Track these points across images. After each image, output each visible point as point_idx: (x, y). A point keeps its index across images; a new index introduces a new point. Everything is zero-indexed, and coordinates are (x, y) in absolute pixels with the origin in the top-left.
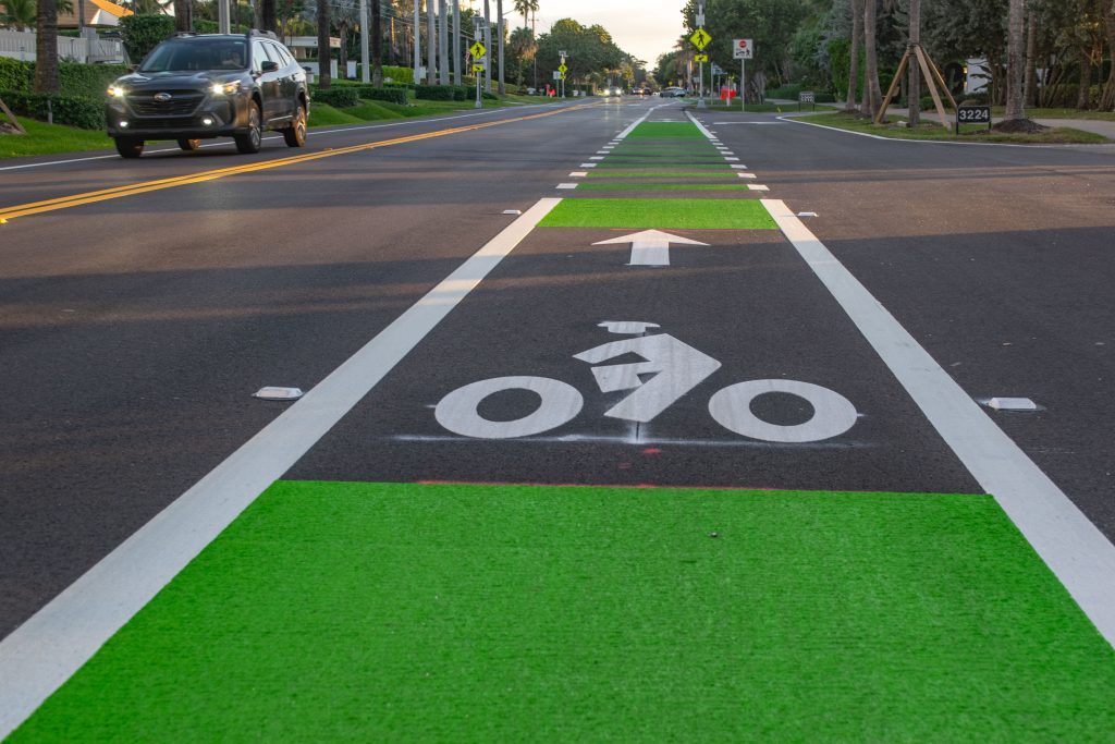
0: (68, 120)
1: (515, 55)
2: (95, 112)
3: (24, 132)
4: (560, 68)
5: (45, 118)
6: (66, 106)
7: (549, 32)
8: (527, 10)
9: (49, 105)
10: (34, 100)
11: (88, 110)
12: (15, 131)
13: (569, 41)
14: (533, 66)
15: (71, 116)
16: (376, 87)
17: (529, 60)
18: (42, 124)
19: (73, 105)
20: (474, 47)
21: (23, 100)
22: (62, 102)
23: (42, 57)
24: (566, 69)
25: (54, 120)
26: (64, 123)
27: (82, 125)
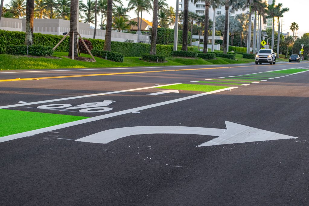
0: (111, 59)
1: (286, 45)
2: (119, 57)
3: (96, 61)
4: (301, 50)
5: (105, 58)
6: (111, 55)
7: (300, 38)
8: (294, 30)
9: (106, 54)
10: (102, 52)
11: (118, 56)
12: (93, 61)
13: (307, 41)
14: (292, 48)
15: (112, 58)
16: (224, 54)
17: (291, 47)
18: (103, 59)
19: (113, 54)
20: (262, 42)
21: (99, 52)
22: (110, 54)
23: (106, 40)
24: (303, 50)
25: (107, 59)
26: (110, 60)
27: (115, 60)
